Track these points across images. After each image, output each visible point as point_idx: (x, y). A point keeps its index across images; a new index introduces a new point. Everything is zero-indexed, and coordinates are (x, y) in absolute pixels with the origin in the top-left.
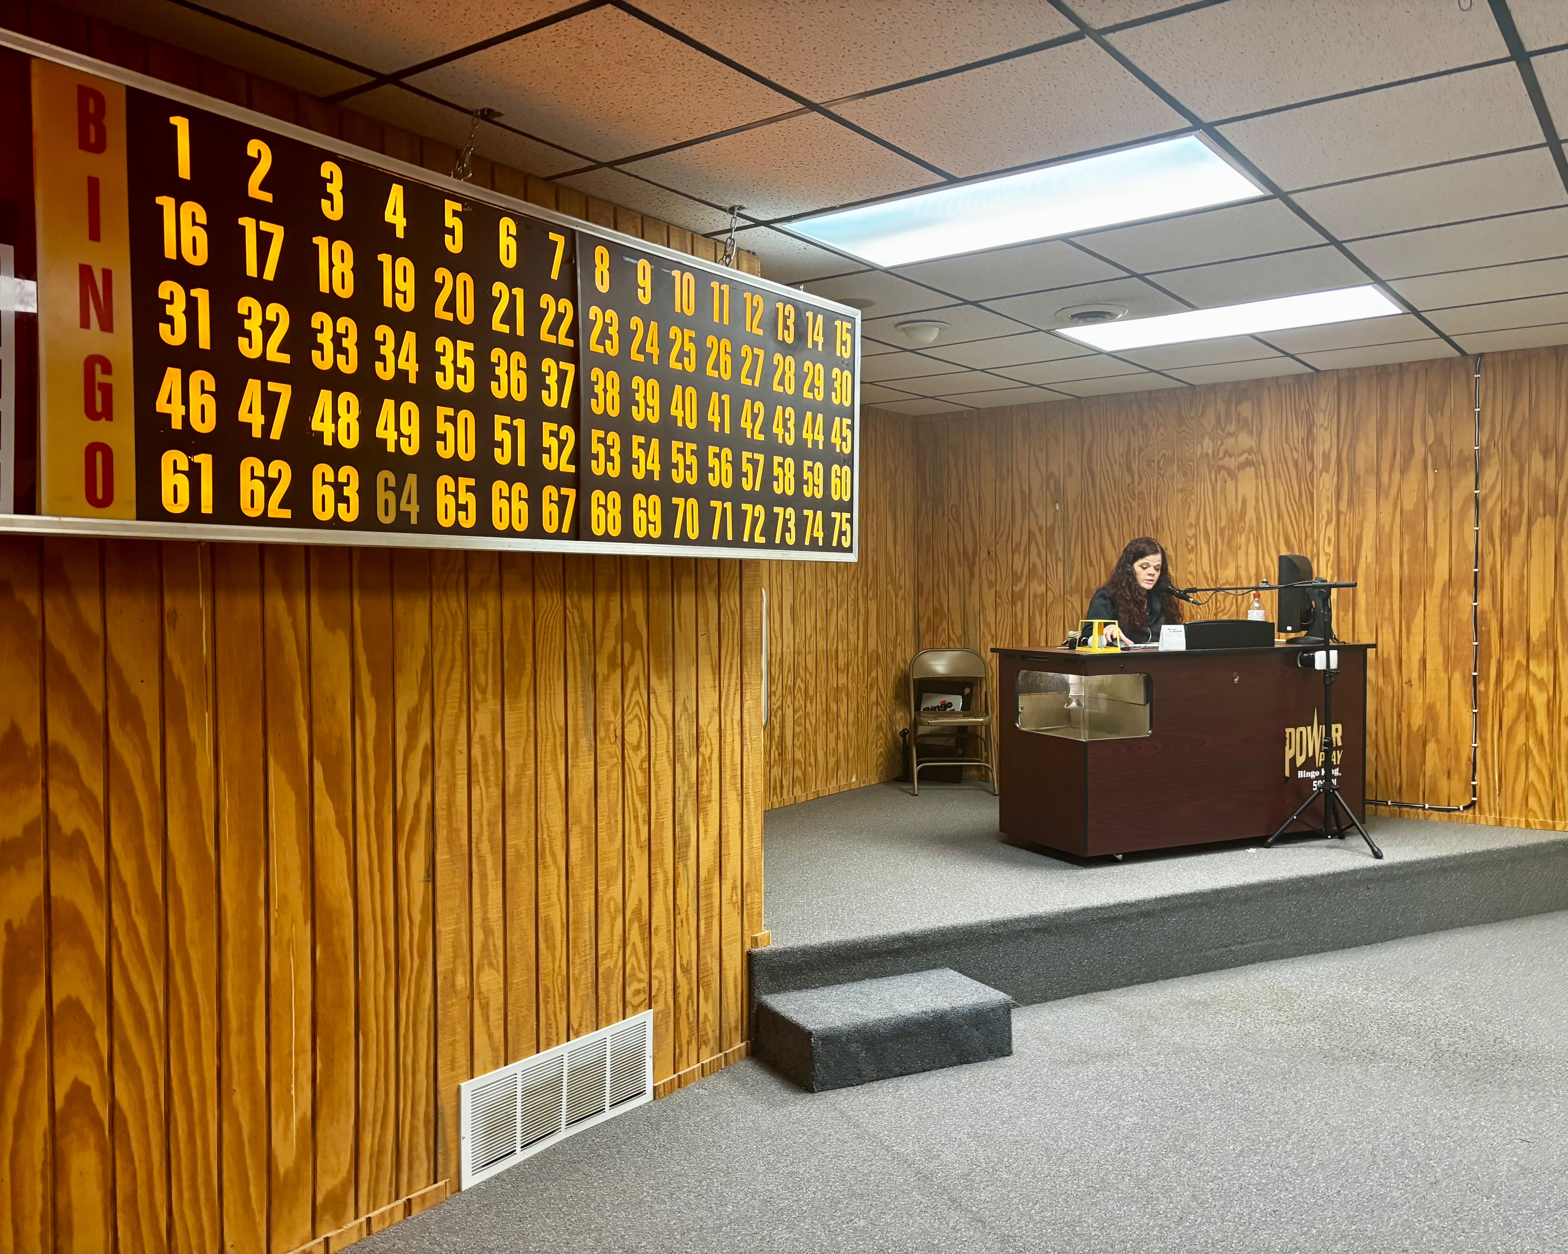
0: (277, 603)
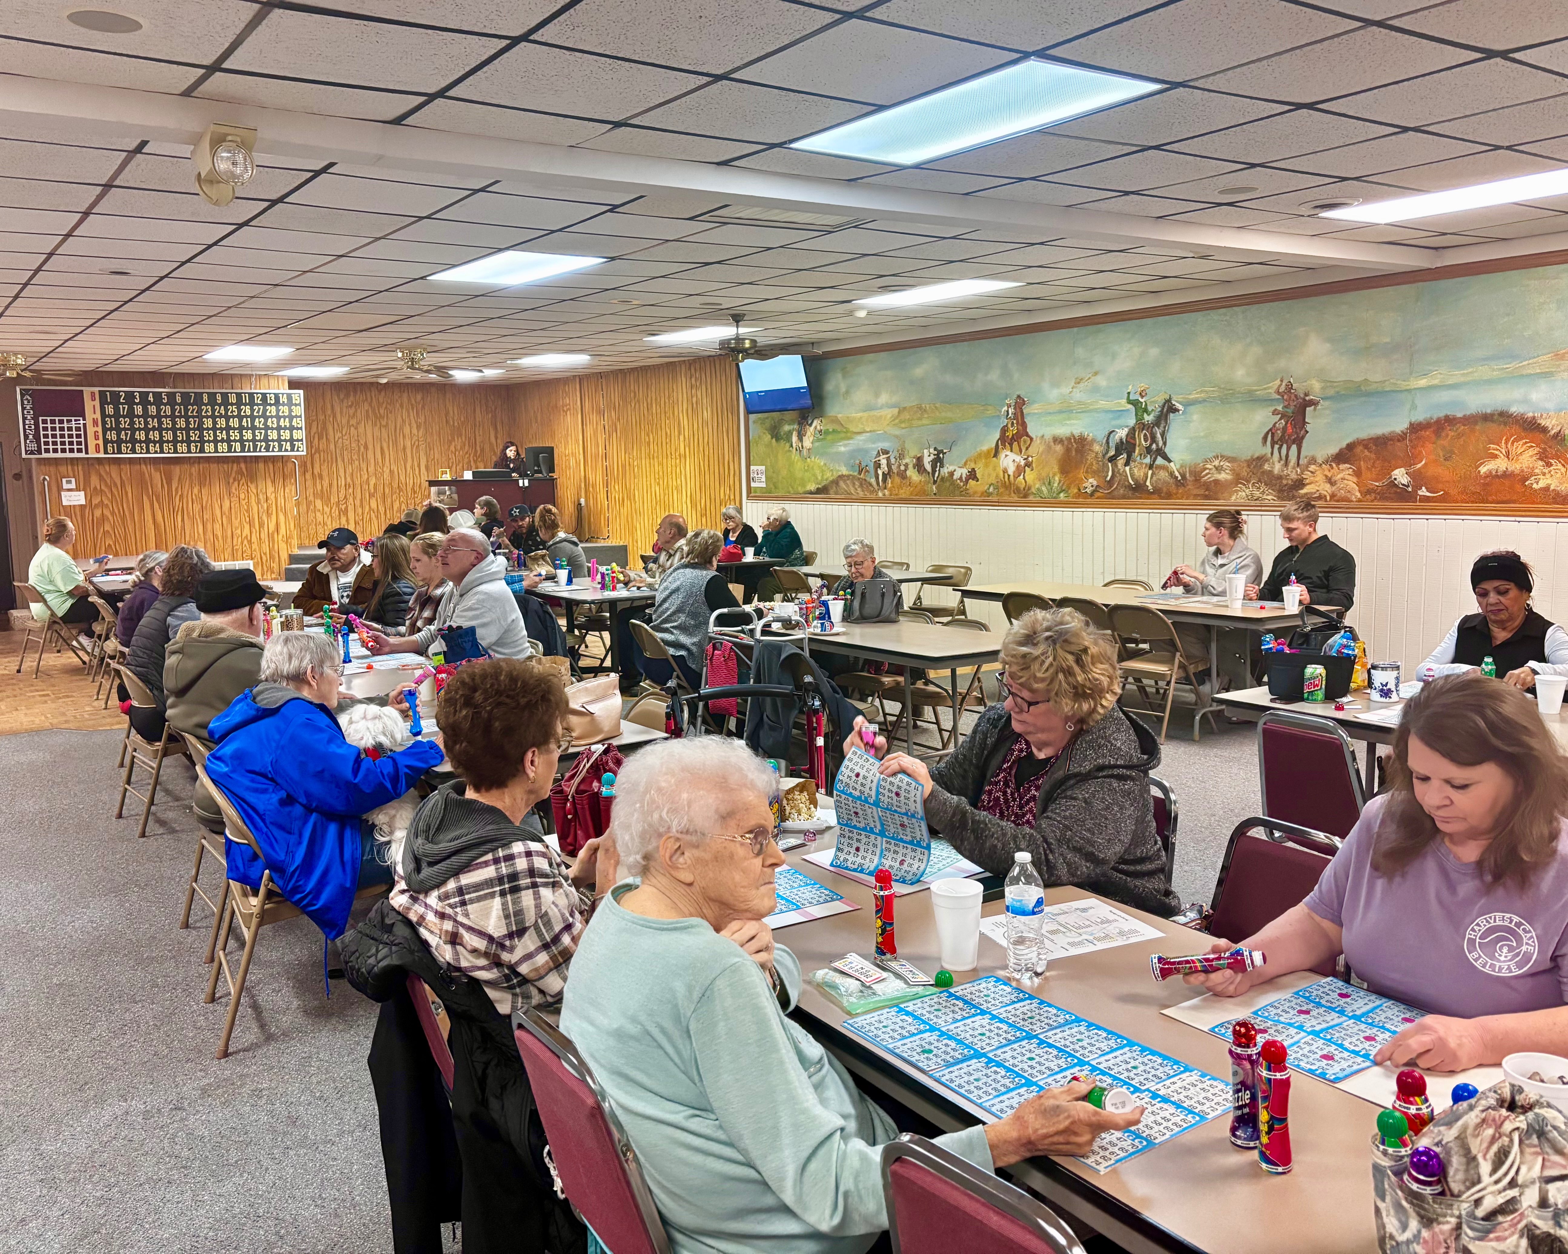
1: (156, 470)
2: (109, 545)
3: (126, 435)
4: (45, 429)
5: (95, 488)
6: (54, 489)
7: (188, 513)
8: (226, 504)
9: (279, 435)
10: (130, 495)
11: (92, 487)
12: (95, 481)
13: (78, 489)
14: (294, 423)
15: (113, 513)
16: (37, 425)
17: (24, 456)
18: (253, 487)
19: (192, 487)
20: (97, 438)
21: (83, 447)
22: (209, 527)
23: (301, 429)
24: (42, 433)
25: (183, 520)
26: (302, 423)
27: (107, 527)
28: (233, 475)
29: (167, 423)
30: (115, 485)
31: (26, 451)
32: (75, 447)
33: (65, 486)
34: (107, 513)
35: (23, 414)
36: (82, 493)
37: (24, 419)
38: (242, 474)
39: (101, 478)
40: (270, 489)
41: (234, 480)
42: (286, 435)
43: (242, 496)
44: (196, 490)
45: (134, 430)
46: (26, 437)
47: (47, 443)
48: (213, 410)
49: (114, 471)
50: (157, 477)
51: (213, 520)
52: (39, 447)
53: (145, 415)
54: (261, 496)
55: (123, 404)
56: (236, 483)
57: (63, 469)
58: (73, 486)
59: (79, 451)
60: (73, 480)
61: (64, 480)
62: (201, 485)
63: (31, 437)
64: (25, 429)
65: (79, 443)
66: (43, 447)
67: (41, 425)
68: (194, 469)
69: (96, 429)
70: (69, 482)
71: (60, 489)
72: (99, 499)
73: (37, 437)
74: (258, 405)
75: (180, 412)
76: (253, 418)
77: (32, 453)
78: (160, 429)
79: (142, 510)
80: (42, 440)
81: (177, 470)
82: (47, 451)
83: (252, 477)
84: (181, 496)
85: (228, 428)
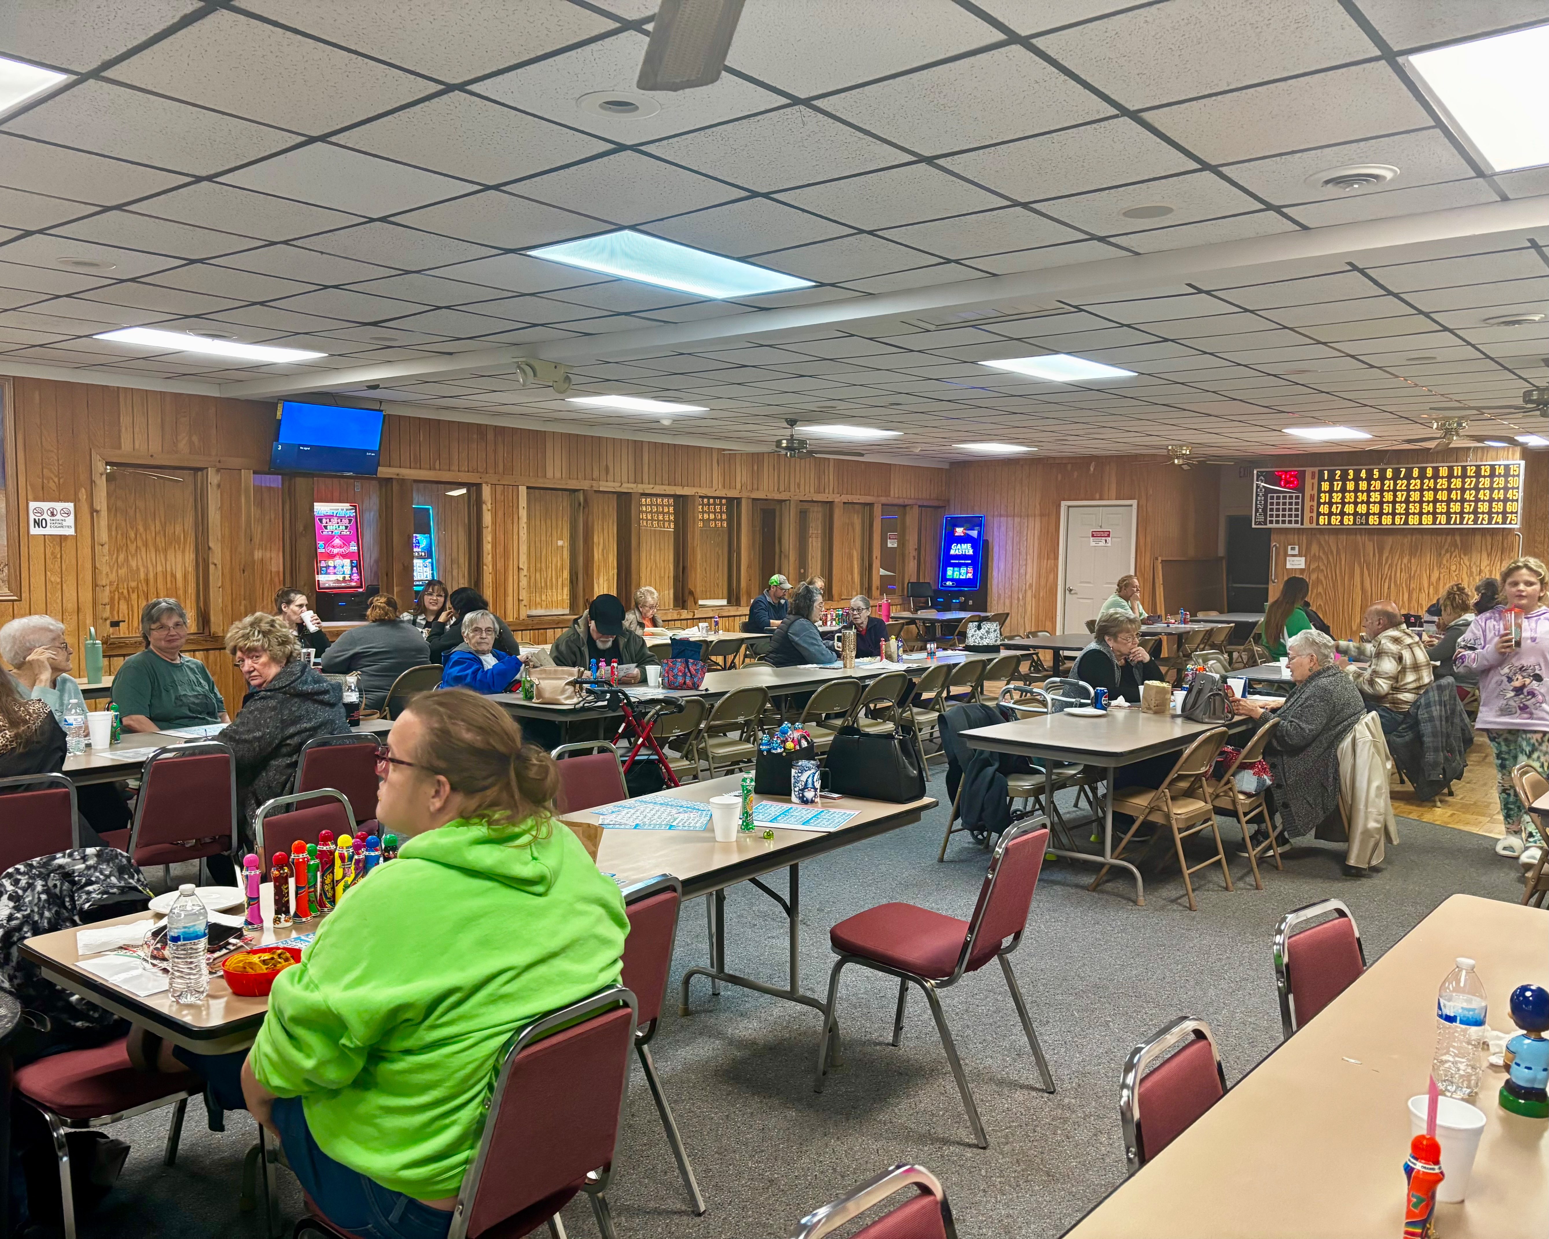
0: (1359, 537)
1: (1369, 540)
2: (1320, 605)
3: (1337, 508)
4: (1272, 504)
5: (1315, 555)
6: (1282, 553)
7: (1395, 582)
8: (1435, 575)
9: (1491, 507)
10: (1343, 563)
11: (1312, 553)
12: (1315, 548)
13: (1300, 555)
14: (1510, 495)
15: (1326, 577)
16: (1266, 500)
17: (1254, 526)
18: (1466, 559)
19: (1401, 557)
20: (1312, 511)
21: (1299, 519)
22: (1415, 596)
23: (1517, 501)
24: (1269, 507)
25: (1389, 588)
26: (1520, 495)
27: (1320, 590)
28: (1446, 547)
29: (1375, 497)
30: (1332, 552)
31: (1256, 522)
32: (1293, 519)
33: (1290, 552)
34: (1322, 577)
35: (1257, 492)
36: (1303, 559)
37: (1257, 495)
38: (1456, 546)
39: (1320, 545)
40: (1485, 562)
41: (1447, 551)
42: (1498, 507)
43: (1453, 568)
44: (1405, 560)
45: (1343, 503)
46: (1257, 511)
47: (1271, 516)
48: (1422, 484)
49: (1332, 540)
50: (1370, 547)
51: (1420, 590)
52: (1266, 519)
53: (1356, 490)
54: (1474, 570)
55: (1337, 480)
56: (1448, 555)
57: (1290, 537)
58: (1296, 552)
59: (1296, 522)
60: (1297, 547)
61: (1289, 547)
62: (1412, 554)
63: (1260, 510)
64: (1256, 504)
65: (1297, 516)
66: (1269, 519)
67: (1269, 501)
68: (1407, 540)
69: (1312, 503)
70: (1293, 549)
71: (1286, 555)
72: (1316, 565)
73: (1265, 510)
74: (1470, 477)
75: (1389, 486)
76: (1463, 490)
77: (1260, 524)
78: (1368, 503)
79: (1352, 576)
80: (1269, 513)
81: (1389, 540)
82: (1271, 522)
83: (1466, 549)
84: (1391, 566)
85: (1435, 501)
